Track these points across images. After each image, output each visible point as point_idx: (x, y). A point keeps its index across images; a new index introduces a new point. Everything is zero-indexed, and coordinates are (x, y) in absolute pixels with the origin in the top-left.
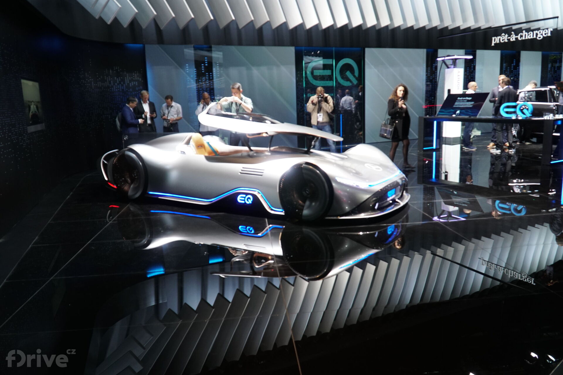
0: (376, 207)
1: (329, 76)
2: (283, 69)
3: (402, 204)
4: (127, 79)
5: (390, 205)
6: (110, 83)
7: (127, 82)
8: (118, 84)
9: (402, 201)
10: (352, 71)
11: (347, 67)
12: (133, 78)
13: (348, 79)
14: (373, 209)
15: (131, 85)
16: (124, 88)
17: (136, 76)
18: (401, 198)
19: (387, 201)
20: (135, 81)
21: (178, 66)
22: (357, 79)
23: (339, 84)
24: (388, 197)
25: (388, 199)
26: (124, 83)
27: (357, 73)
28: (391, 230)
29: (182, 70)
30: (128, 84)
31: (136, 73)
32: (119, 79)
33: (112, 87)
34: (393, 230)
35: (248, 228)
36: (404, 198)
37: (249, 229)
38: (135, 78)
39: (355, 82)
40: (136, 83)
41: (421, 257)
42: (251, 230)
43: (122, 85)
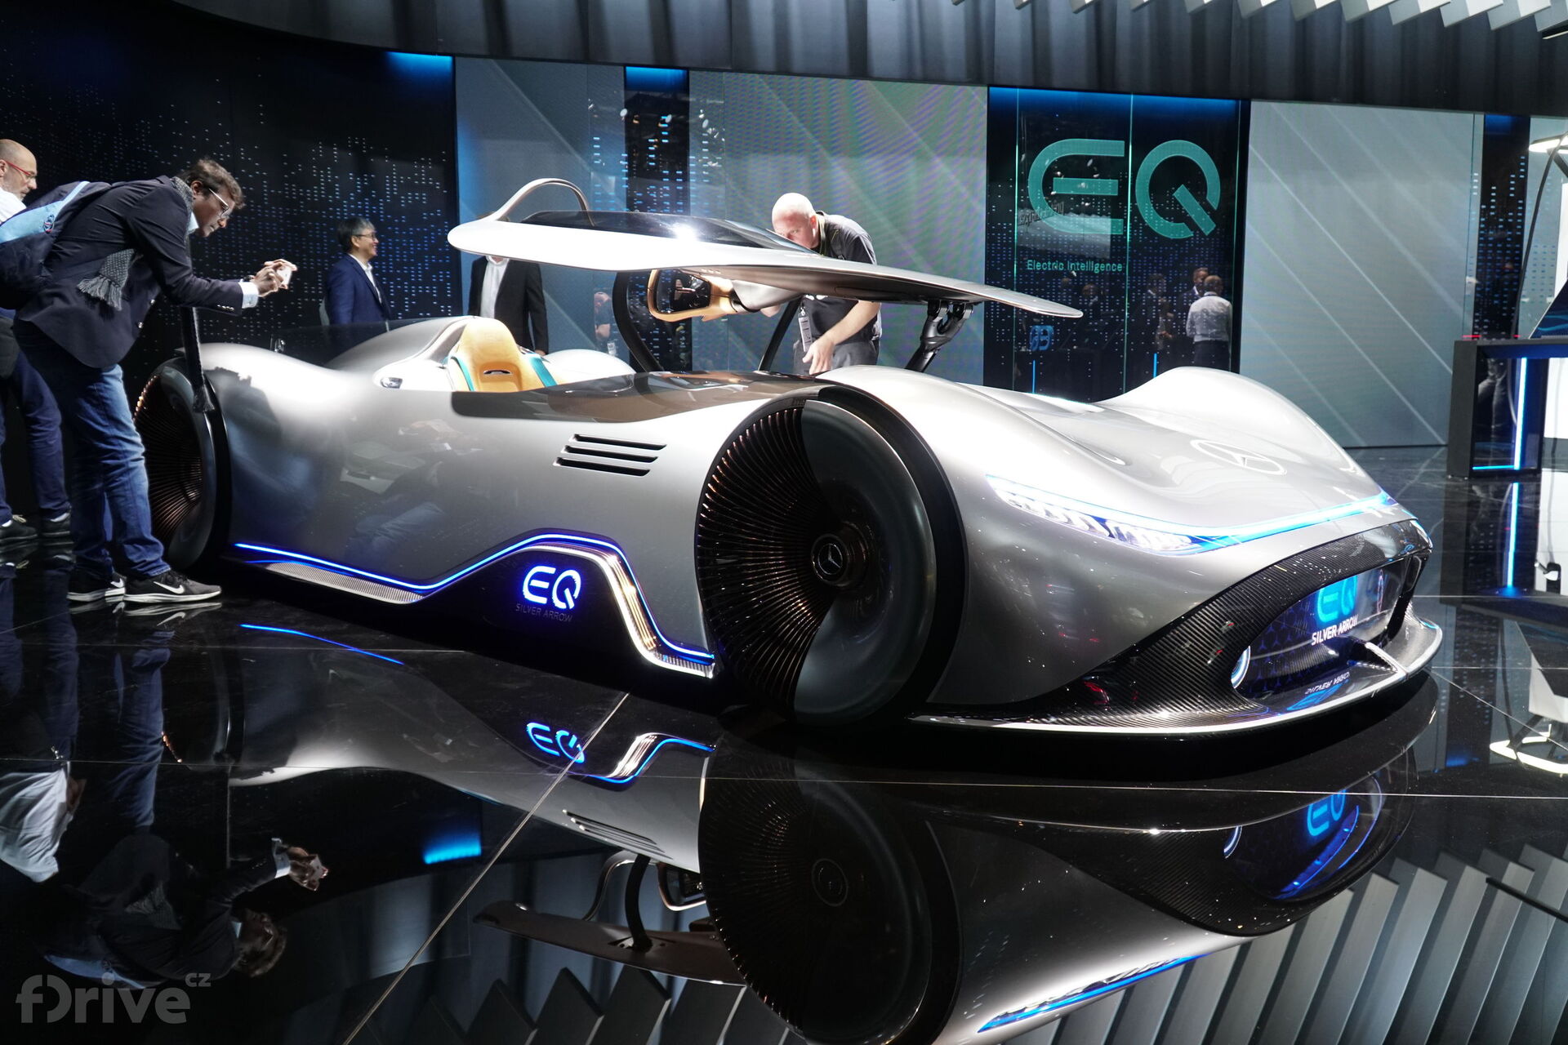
0: (1237, 678)
1: (1111, 200)
2: (942, 167)
3: (1401, 668)
4: (391, 183)
5: (1325, 670)
6: (330, 189)
7: (392, 191)
8: (361, 197)
9: (1394, 653)
10: (1198, 187)
11: (1179, 171)
12: (414, 178)
13: (1179, 215)
14: (1216, 688)
15: (406, 203)
16: (379, 210)
17: (424, 173)
18: (1393, 634)
19: (1310, 649)
20: (420, 188)
21: (566, 144)
22: (1214, 215)
23: (1148, 231)
24: (1316, 626)
25: (1317, 639)
26: (381, 194)
27: (1214, 196)
28: (1328, 816)
29: (578, 157)
30: (395, 199)
31: (426, 163)
32: (362, 181)
33: (338, 204)
34: (1337, 817)
35: (560, 734)
36: (1404, 643)
37: (565, 740)
38: (420, 181)
39: (1207, 226)
40: (421, 196)
41: (1442, 884)
42: (572, 744)
43: (374, 202)
